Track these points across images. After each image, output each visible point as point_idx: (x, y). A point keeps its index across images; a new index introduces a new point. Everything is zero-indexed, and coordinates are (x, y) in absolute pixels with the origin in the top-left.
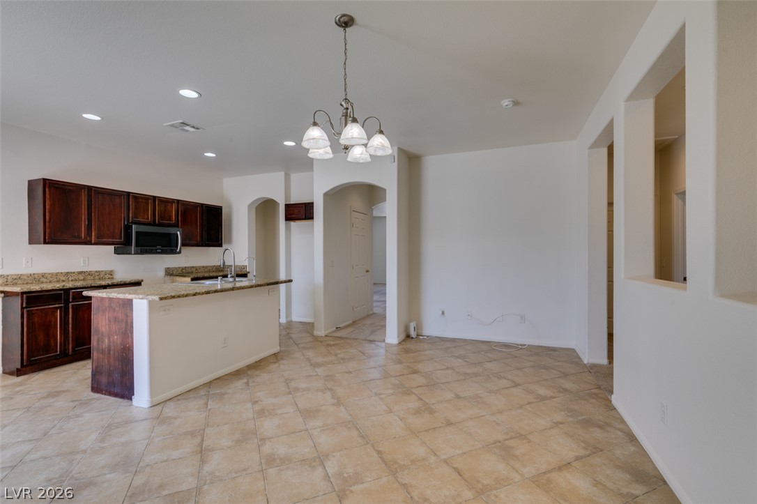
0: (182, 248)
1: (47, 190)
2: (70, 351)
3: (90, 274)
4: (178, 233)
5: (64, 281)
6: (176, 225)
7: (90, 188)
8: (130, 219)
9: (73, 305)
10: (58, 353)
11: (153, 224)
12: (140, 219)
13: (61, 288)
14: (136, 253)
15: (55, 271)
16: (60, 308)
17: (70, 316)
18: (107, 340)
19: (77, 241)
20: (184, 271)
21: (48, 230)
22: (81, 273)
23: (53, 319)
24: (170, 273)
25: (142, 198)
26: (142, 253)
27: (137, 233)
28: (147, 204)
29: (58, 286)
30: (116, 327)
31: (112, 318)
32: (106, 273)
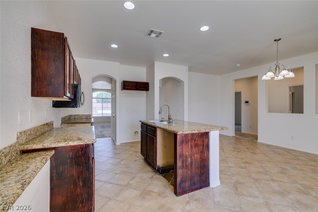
3: (49, 124)
24: (64, 121)
30: (196, 150)
31: (193, 145)
32: (52, 124)
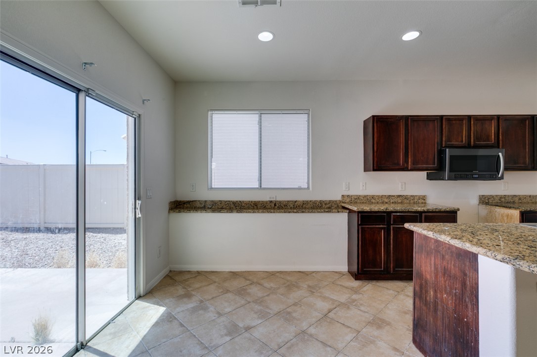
0: (505, 172)
1: (375, 125)
2: (392, 270)
3: (406, 197)
4: (500, 154)
5: (386, 203)
6: (497, 146)
7: (407, 118)
8: (444, 143)
9: (393, 227)
10: (382, 269)
11: (469, 146)
12: (454, 143)
13: (385, 210)
14: (450, 179)
15: (381, 194)
16: (384, 228)
17: (392, 237)
18: (432, 293)
19: (397, 168)
20: (503, 200)
21: (375, 159)
22: (399, 196)
23: (379, 238)
24: (485, 201)
25: (455, 120)
26: (456, 178)
27: (451, 157)
28: (462, 125)
29: (382, 208)
30: (445, 282)
31: (439, 266)
32: (420, 197)
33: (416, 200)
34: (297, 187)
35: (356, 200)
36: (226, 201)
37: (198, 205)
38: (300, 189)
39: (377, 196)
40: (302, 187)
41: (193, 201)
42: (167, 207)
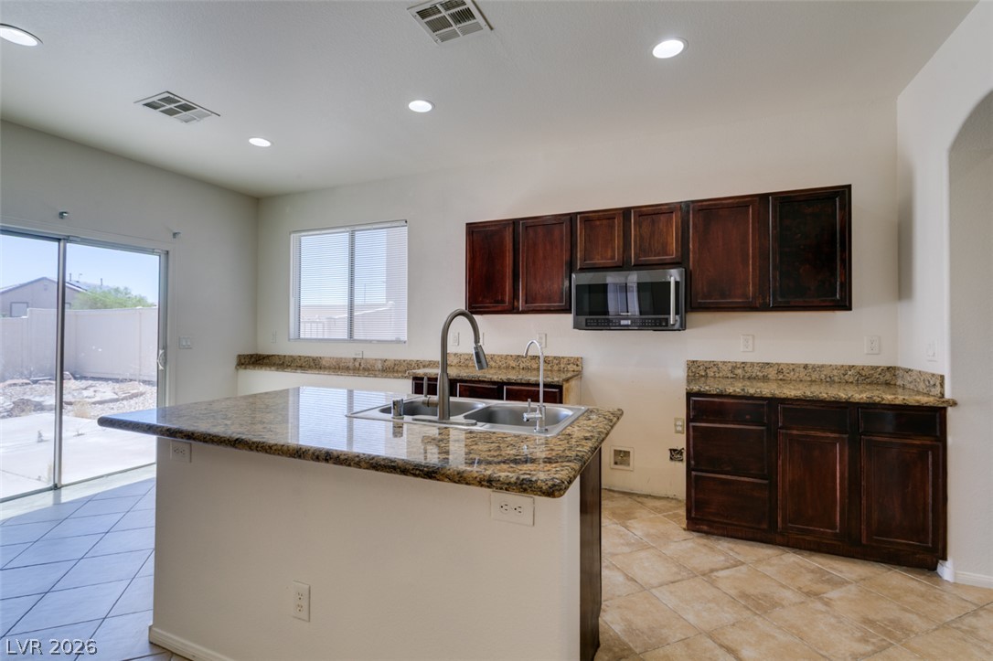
7: (516, 223)
11: (626, 266)
12: (598, 261)
14: (578, 328)
22: (534, 358)
24: (698, 372)
25: (600, 218)
26: (588, 326)
27: (579, 288)
28: (612, 227)
32: (569, 361)
33: (562, 366)
34: (394, 339)
35: (467, 362)
36: (305, 358)
37: (278, 361)
38: (398, 342)
39: (498, 356)
40: (402, 339)
41: (273, 355)
42: (234, 362)
